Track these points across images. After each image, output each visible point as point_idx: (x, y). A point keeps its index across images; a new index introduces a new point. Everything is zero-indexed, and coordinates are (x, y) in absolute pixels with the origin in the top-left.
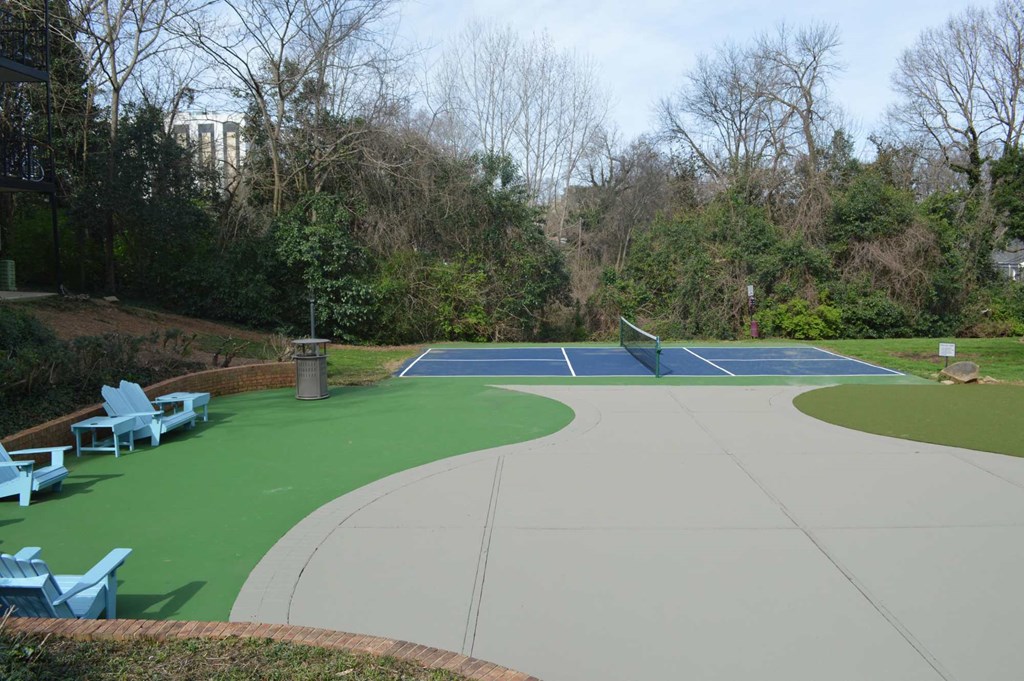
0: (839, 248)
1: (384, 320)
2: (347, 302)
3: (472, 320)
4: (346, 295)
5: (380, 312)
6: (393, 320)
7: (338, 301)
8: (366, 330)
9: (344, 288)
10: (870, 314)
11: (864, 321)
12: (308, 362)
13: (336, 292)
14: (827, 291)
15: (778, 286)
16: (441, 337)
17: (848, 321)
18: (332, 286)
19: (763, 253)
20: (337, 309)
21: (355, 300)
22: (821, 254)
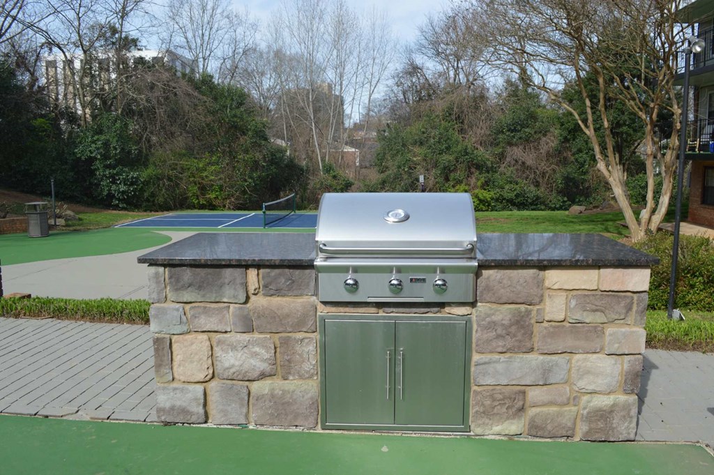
0: (498, 150)
1: (146, 194)
2: (120, 183)
3: (212, 196)
4: (119, 179)
5: (142, 190)
6: (153, 195)
7: (114, 182)
8: (135, 201)
9: (117, 174)
10: (512, 195)
11: (508, 201)
12: (32, 215)
13: (113, 176)
14: (483, 180)
15: (452, 176)
16: (192, 207)
17: (497, 200)
18: (110, 173)
19: (446, 153)
20: (114, 187)
21: (125, 182)
22: (484, 154)
